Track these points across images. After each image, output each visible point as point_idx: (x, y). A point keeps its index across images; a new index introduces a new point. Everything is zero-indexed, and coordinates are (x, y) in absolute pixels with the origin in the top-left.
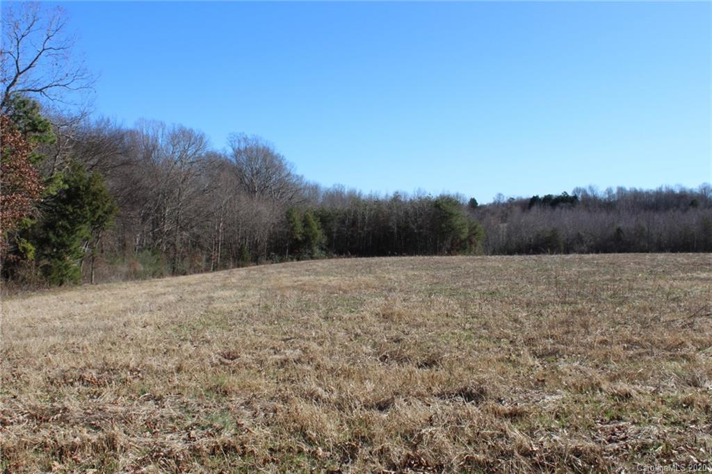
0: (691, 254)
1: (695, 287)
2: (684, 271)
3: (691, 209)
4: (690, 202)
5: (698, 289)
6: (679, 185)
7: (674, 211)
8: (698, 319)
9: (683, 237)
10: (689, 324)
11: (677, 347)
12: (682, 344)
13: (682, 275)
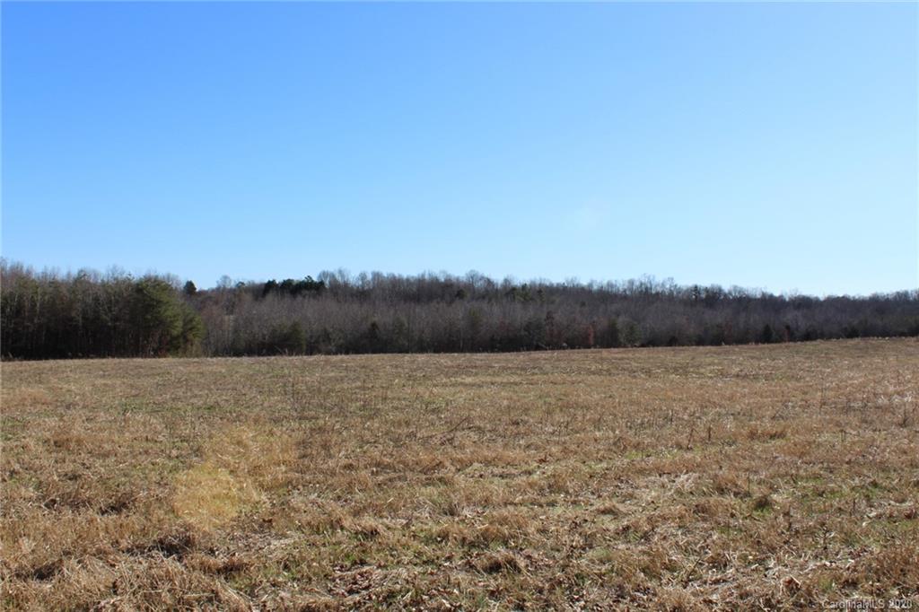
0: (456, 354)
1: (459, 395)
2: (447, 375)
3: (457, 300)
4: (456, 293)
5: (462, 397)
6: (444, 272)
7: (438, 303)
8: (459, 434)
9: (447, 335)
10: (448, 440)
11: (434, 468)
12: (440, 465)
13: (444, 380)
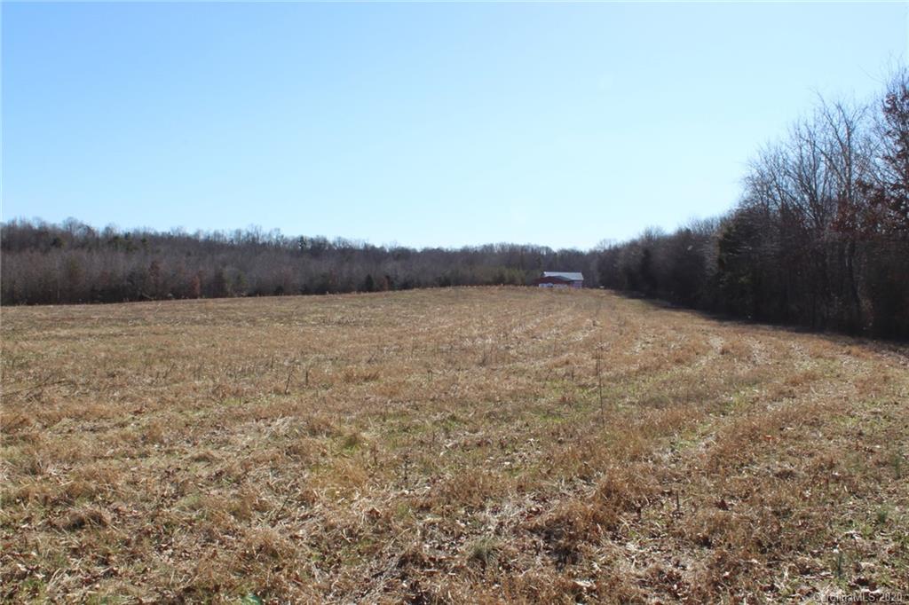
0: (52, 306)
1: (51, 349)
2: (39, 329)
3: (53, 249)
4: (52, 241)
5: (55, 350)
6: (38, 219)
7: (32, 252)
8: (46, 390)
9: (42, 286)
10: (35, 396)
11: (16, 426)
12: (24, 422)
13: (37, 333)
